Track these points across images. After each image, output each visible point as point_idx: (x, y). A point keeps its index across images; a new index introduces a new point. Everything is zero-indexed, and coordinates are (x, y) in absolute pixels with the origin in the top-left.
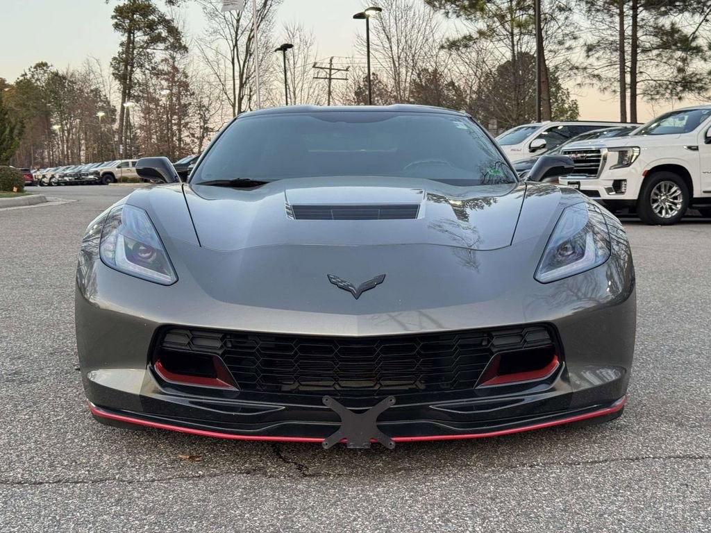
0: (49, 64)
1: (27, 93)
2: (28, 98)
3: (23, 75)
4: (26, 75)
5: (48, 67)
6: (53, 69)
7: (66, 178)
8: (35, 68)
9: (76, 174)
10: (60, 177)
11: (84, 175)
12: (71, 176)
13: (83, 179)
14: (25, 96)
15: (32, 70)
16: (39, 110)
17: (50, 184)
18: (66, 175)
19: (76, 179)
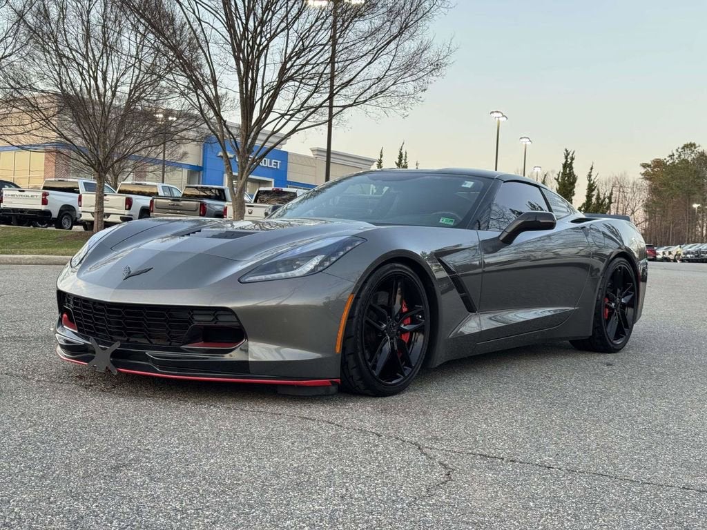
0: (697, 145)
1: (672, 173)
2: (672, 177)
3: (670, 156)
4: (673, 155)
5: (695, 148)
6: (700, 150)
7: (688, 256)
8: (683, 148)
9: (697, 252)
10: (684, 254)
11: (703, 252)
12: (692, 253)
13: (702, 256)
14: (670, 176)
15: (680, 150)
16: (681, 189)
17: (675, 261)
18: (688, 253)
19: (696, 256)
